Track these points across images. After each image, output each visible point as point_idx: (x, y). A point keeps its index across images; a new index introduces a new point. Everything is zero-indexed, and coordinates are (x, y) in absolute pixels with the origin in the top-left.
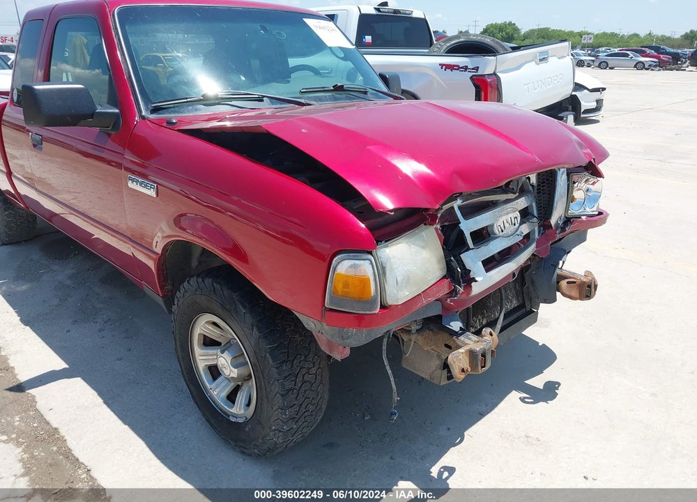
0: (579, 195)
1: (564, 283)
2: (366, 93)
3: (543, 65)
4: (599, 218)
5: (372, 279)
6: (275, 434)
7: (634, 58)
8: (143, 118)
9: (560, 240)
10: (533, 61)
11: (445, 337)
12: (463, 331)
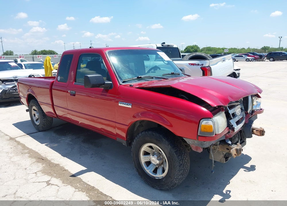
0: (255, 103)
1: (255, 131)
2: (179, 74)
3: (224, 62)
4: (261, 111)
5: (213, 126)
6: (176, 180)
7: (245, 57)
8: (121, 84)
9: (251, 117)
10: (220, 61)
11: (226, 146)
12: (232, 144)
